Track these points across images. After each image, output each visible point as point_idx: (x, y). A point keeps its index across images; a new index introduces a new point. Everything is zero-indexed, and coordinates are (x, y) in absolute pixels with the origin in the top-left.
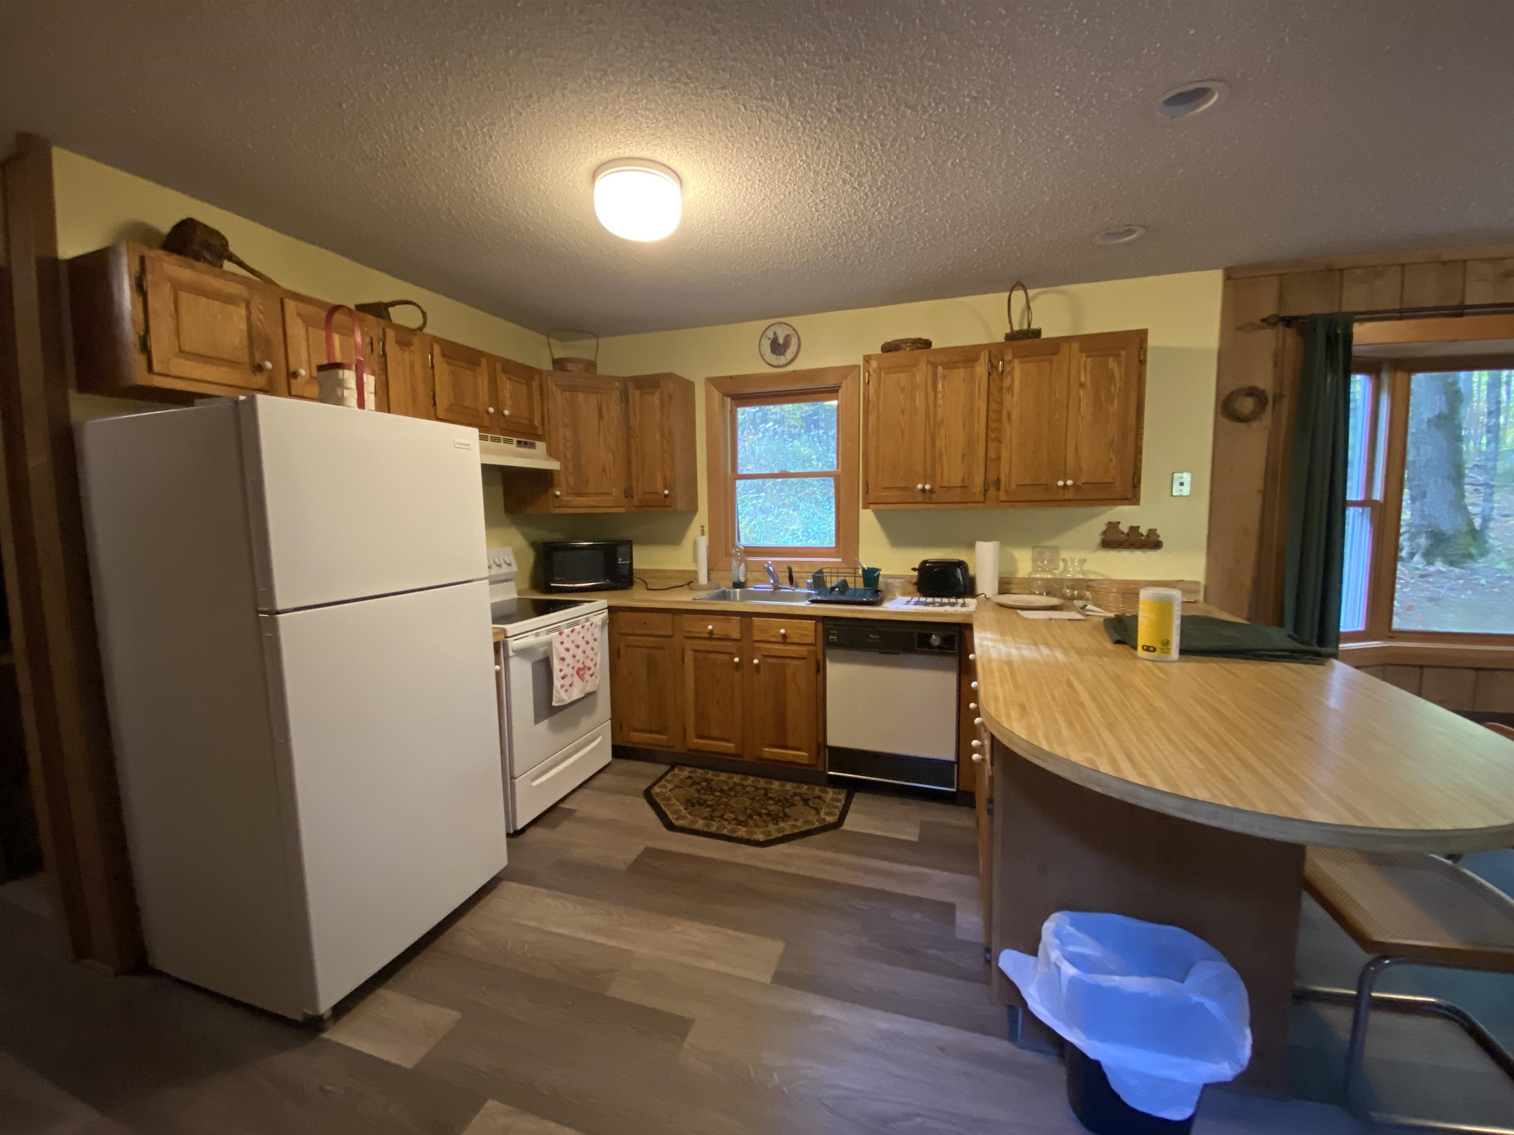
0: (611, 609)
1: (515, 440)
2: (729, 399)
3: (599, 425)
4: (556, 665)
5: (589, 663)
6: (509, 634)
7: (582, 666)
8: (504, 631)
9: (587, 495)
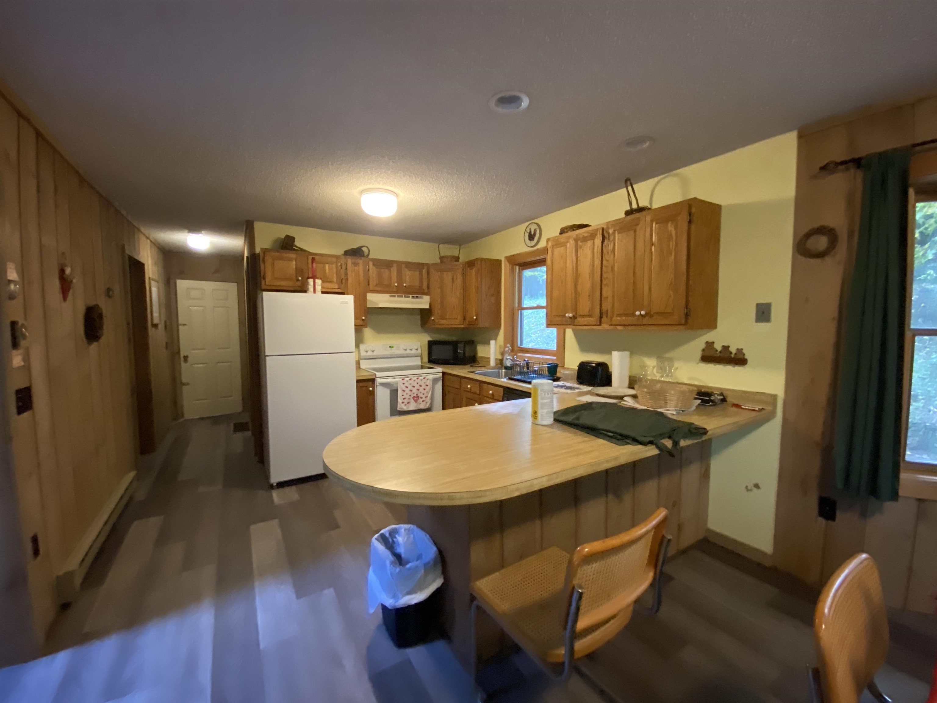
0: (444, 373)
1: (411, 296)
2: (517, 267)
3: (452, 286)
4: (400, 392)
5: (420, 395)
6: (377, 376)
7: (416, 396)
8: (375, 375)
9: (446, 319)
